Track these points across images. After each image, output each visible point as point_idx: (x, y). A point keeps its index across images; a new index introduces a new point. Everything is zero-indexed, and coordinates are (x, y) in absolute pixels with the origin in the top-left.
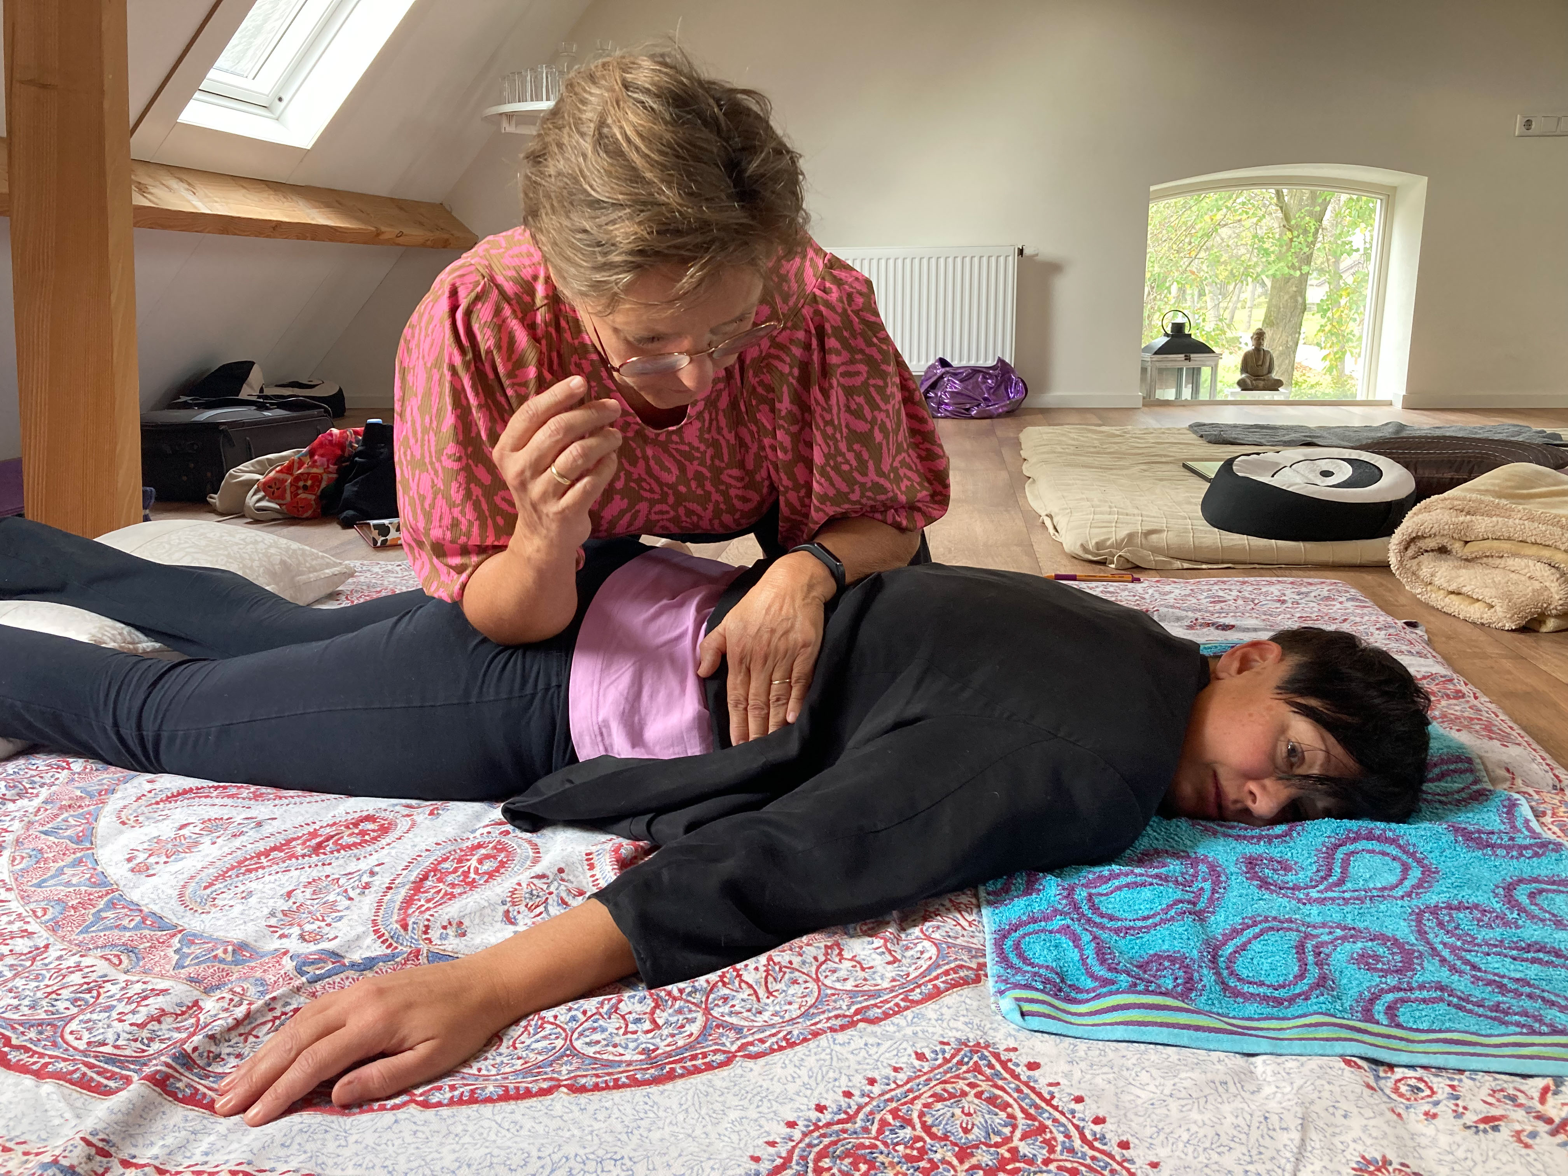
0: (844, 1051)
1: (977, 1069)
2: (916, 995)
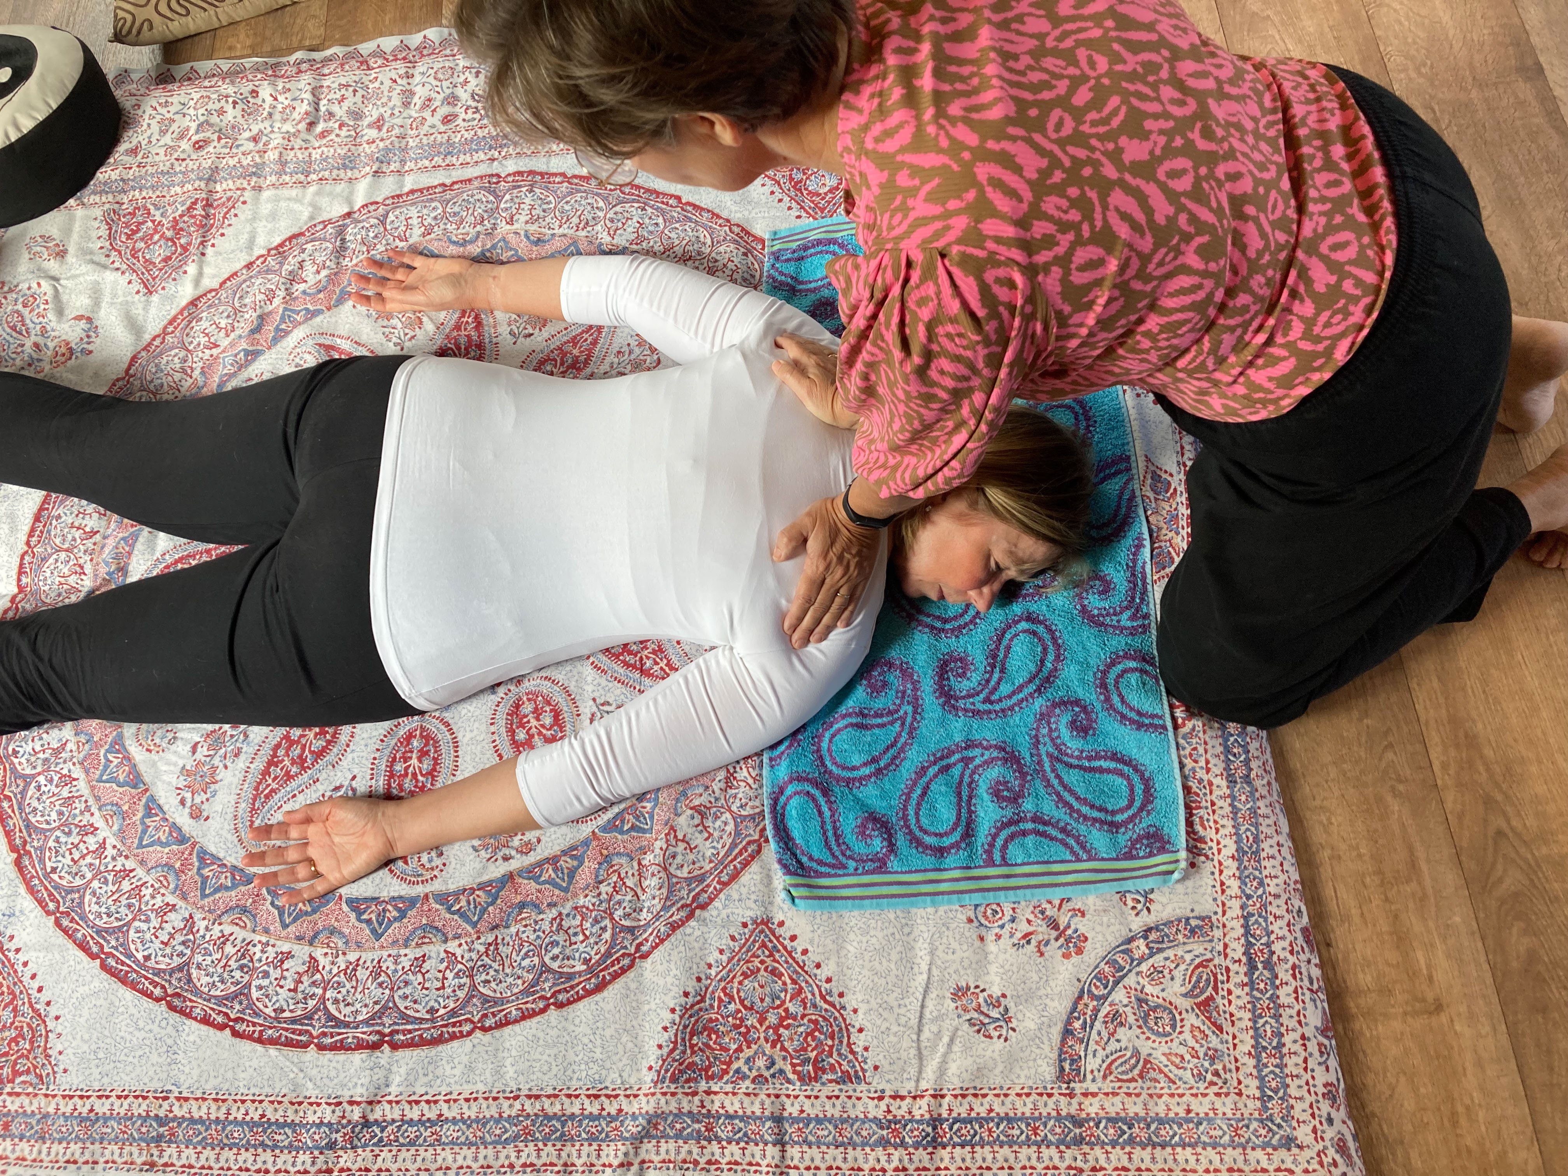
0: (692, 940)
1: (765, 945)
2: (725, 877)
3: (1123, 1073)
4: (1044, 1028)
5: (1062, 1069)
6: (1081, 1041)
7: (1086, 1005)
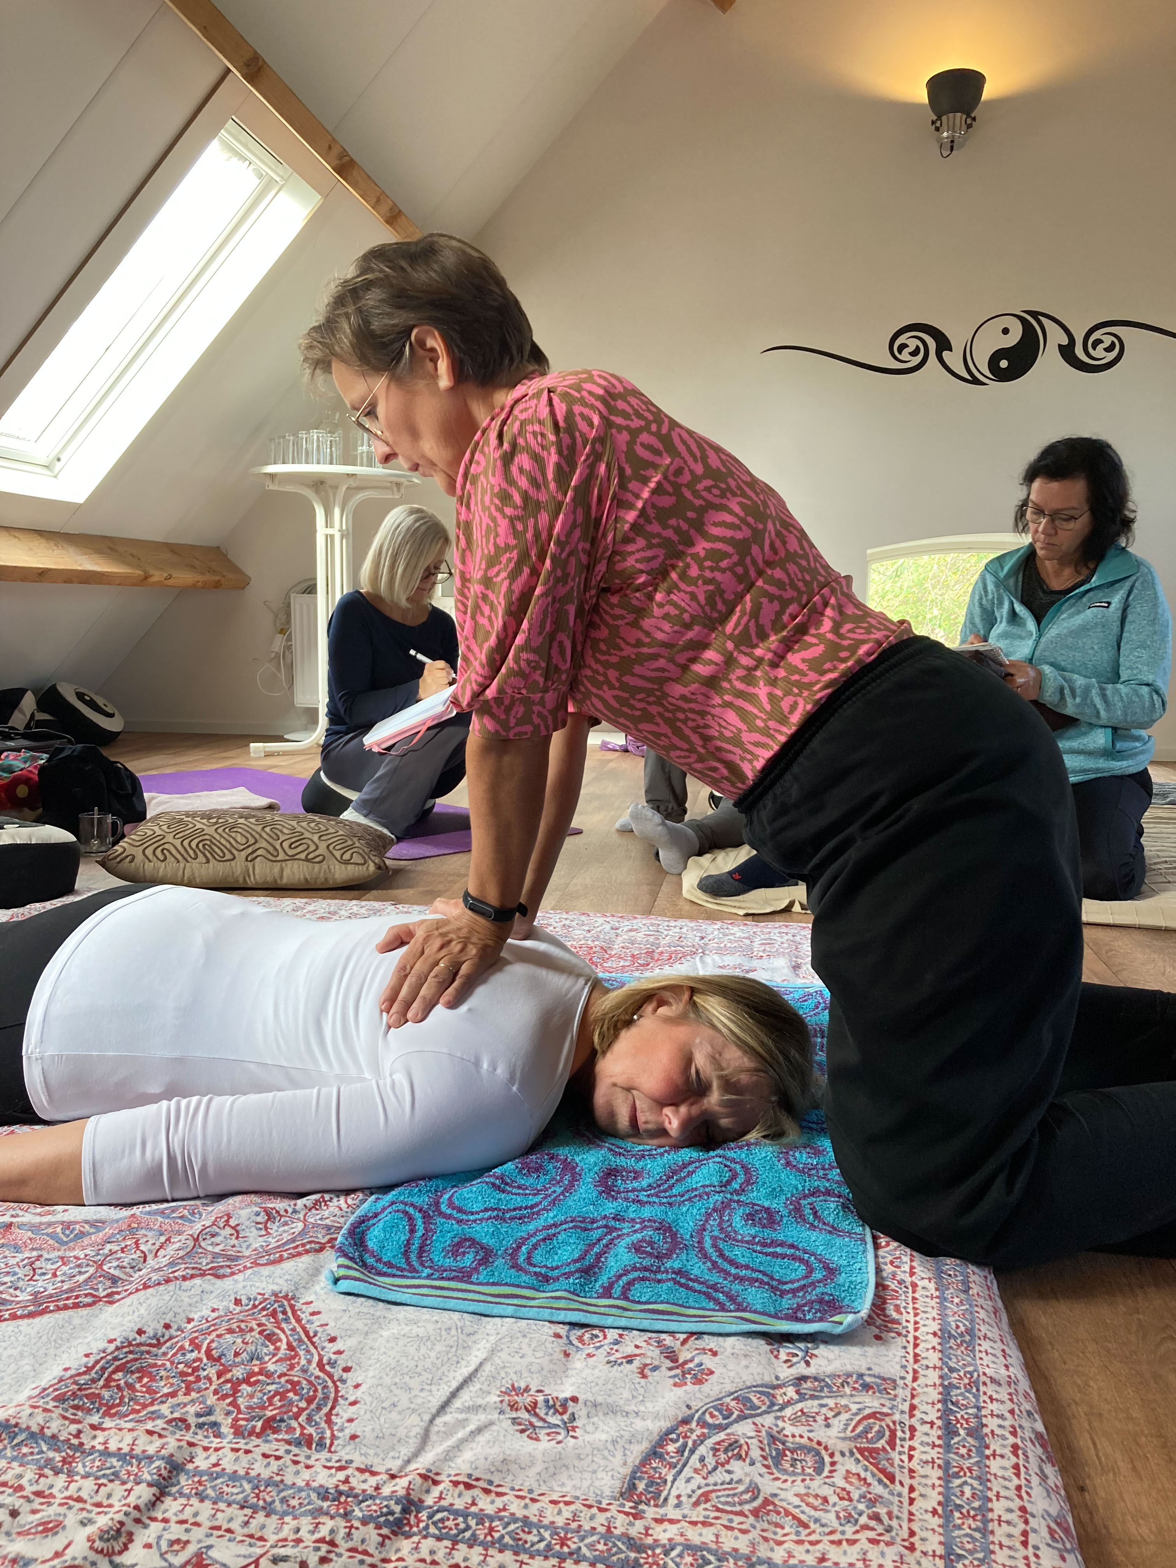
0: (184, 1296)
1: (274, 1314)
2: (263, 1261)
3: (727, 1503)
4: (621, 1442)
5: (633, 1487)
6: (672, 1466)
7: (692, 1431)
